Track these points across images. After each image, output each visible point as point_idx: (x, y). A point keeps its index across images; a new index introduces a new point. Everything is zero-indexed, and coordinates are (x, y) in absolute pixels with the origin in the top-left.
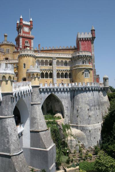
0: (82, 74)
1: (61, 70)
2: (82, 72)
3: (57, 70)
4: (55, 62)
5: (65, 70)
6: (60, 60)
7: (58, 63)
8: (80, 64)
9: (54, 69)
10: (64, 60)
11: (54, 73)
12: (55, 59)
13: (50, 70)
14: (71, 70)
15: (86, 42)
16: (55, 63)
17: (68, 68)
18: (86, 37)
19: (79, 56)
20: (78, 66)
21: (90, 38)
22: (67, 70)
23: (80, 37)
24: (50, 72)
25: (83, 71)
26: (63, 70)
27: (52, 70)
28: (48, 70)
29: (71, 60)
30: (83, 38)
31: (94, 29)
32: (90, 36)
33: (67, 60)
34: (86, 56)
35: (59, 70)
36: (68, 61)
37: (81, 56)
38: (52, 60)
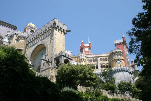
0: (116, 63)
1: (103, 64)
2: (115, 61)
3: (101, 64)
4: (99, 59)
5: (106, 63)
6: (102, 58)
7: (101, 60)
8: (115, 57)
10: (105, 58)
11: (98, 65)
12: (99, 57)
13: (96, 64)
14: (110, 63)
16: (99, 60)
17: (108, 62)
18: (119, 42)
20: (113, 59)
21: (122, 43)
22: (107, 63)
23: (115, 43)
24: (96, 65)
25: (116, 61)
26: (105, 63)
27: (97, 64)
28: (95, 64)
29: (110, 57)
30: (117, 44)
31: (124, 36)
32: (122, 41)
33: (106, 57)
34: (117, 52)
35: (102, 64)
36: (107, 57)
37: (114, 52)
38: (97, 58)
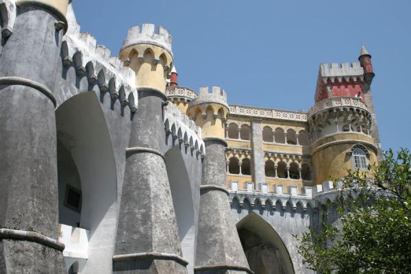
0: (346, 160)
1: (279, 155)
2: (344, 153)
3: (266, 154)
4: (258, 129)
5: (291, 156)
6: (274, 127)
7: (268, 136)
8: (336, 132)
9: (256, 147)
10: (285, 128)
11: (256, 160)
12: (260, 122)
13: (244, 151)
15: (346, 87)
16: (261, 133)
17: (298, 150)
18: (344, 74)
19: (331, 110)
20: (332, 138)
21: (358, 78)
22: (297, 156)
23: (328, 75)
24: (243, 157)
25: (349, 150)
26: (285, 155)
27: (252, 153)
28: (238, 151)
29: (308, 129)
30: (336, 78)
31: (366, 52)
32: (357, 71)
33: (293, 128)
34: (352, 109)
35: (273, 154)
36: (298, 130)
37: (338, 109)
38: (249, 124)
